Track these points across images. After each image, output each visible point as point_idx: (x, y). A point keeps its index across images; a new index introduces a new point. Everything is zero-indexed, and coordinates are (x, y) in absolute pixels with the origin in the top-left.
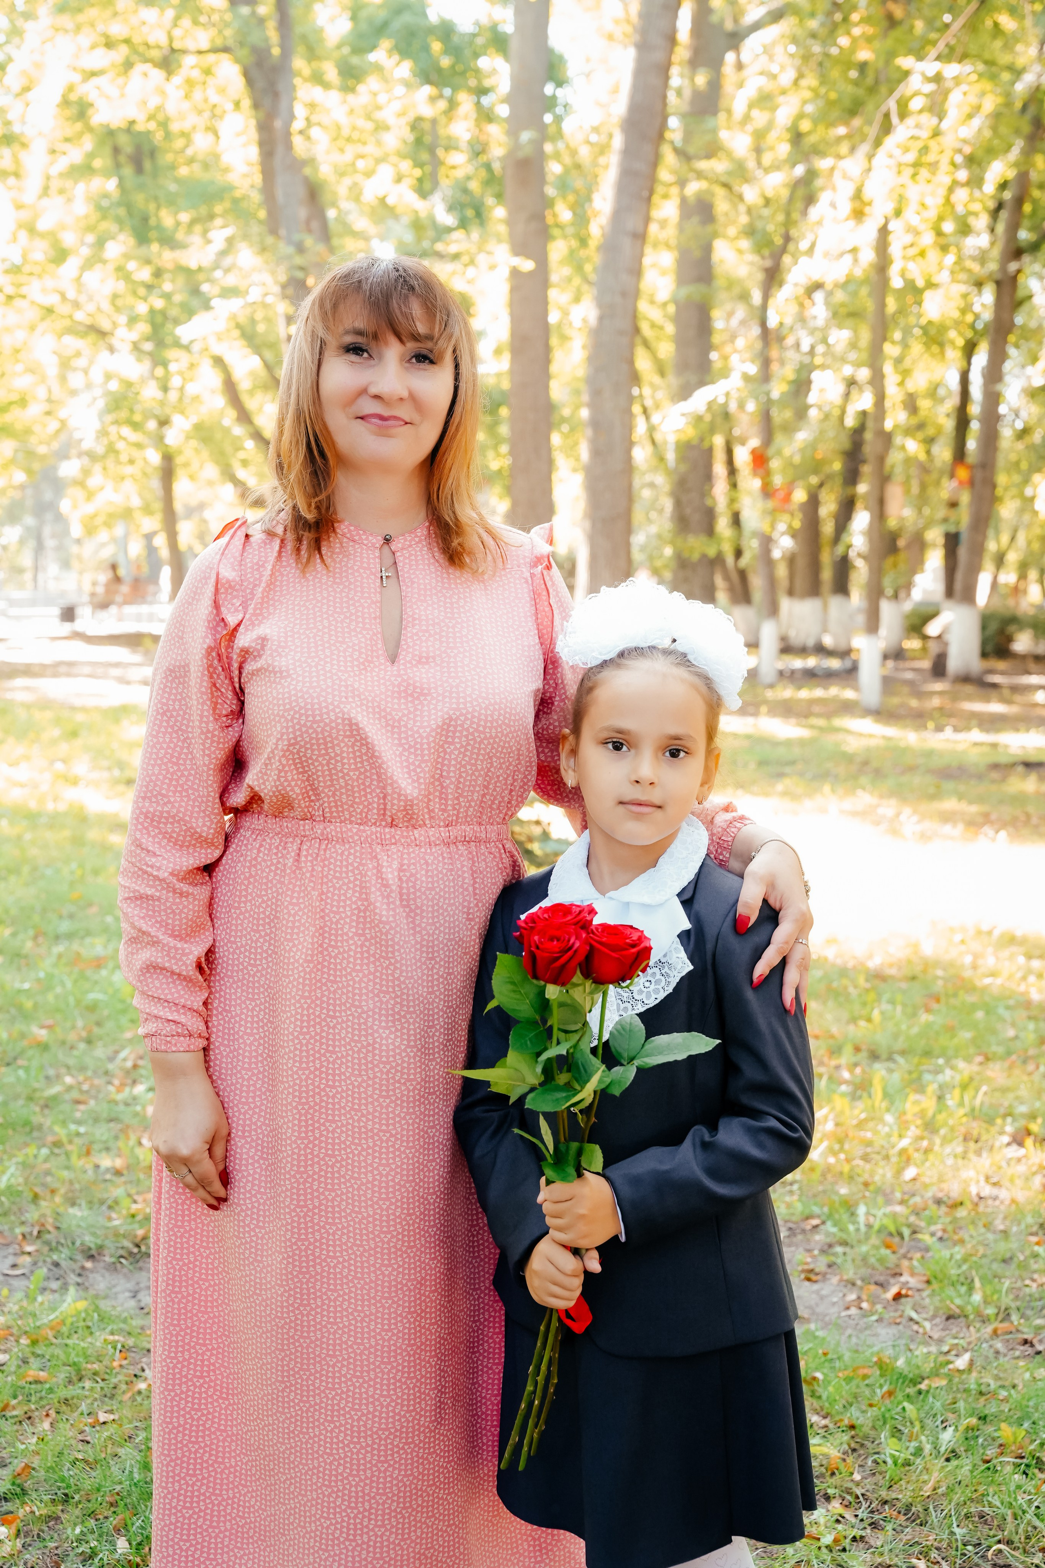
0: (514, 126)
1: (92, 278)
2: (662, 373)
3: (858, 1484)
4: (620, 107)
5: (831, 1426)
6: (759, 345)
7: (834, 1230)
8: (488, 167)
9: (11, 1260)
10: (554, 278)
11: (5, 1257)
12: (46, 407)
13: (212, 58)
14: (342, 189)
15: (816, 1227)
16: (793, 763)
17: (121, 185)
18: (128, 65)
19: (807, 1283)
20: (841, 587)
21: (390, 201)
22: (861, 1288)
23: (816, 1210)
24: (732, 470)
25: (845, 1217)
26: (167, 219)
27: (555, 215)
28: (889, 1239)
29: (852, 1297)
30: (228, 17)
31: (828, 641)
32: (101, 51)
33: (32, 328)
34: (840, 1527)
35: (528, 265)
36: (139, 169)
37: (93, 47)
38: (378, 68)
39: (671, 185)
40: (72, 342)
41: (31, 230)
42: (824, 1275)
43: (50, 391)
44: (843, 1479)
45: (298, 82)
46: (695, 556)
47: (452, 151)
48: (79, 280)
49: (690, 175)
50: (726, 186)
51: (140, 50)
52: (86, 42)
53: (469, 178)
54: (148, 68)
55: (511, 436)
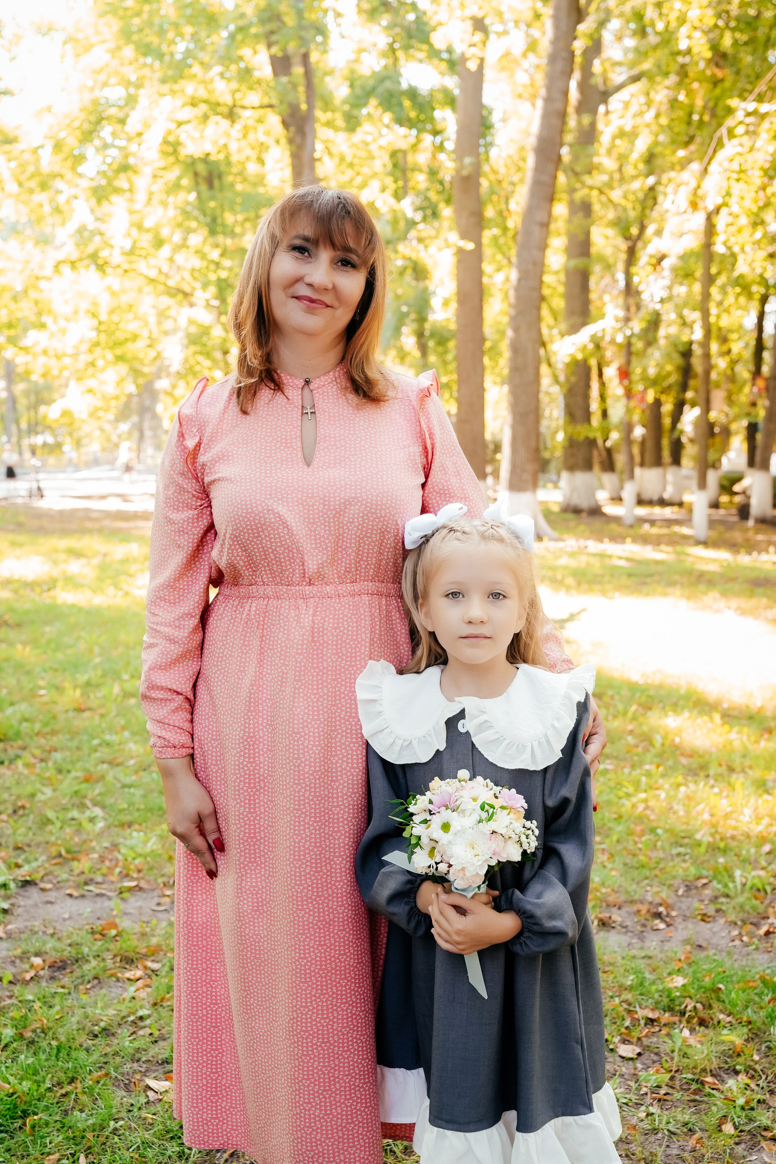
0: (459, 153)
1: (180, 258)
2: (557, 318)
3: (756, 1063)
4: (532, 141)
5: (734, 1022)
6: (623, 297)
7: (719, 886)
8: (441, 183)
9: (156, 900)
11: (152, 898)
12: (148, 342)
13: (262, 111)
15: (705, 884)
16: (651, 575)
17: (199, 197)
18: (206, 118)
19: (702, 923)
20: (676, 461)
22: (741, 927)
23: (705, 873)
24: (603, 384)
25: (726, 879)
26: (229, 218)
28: (757, 894)
29: (736, 933)
30: (274, 84)
31: (666, 496)
32: (188, 108)
33: (140, 291)
34: (748, 1092)
35: (470, 246)
36: (211, 186)
37: (183, 106)
38: (368, 117)
39: (564, 192)
40: (166, 300)
41: (140, 227)
42: (714, 917)
43: (151, 332)
44: (746, 1059)
45: (317, 126)
46: (581, 438)
47: (417, 173)
48: (171, 260)
49: (578, 185)
50: (601, 192)
51: (214, 106)
52: (179, 102)
53: (428, 189)
54: (218, 118)
55: (456, 358)
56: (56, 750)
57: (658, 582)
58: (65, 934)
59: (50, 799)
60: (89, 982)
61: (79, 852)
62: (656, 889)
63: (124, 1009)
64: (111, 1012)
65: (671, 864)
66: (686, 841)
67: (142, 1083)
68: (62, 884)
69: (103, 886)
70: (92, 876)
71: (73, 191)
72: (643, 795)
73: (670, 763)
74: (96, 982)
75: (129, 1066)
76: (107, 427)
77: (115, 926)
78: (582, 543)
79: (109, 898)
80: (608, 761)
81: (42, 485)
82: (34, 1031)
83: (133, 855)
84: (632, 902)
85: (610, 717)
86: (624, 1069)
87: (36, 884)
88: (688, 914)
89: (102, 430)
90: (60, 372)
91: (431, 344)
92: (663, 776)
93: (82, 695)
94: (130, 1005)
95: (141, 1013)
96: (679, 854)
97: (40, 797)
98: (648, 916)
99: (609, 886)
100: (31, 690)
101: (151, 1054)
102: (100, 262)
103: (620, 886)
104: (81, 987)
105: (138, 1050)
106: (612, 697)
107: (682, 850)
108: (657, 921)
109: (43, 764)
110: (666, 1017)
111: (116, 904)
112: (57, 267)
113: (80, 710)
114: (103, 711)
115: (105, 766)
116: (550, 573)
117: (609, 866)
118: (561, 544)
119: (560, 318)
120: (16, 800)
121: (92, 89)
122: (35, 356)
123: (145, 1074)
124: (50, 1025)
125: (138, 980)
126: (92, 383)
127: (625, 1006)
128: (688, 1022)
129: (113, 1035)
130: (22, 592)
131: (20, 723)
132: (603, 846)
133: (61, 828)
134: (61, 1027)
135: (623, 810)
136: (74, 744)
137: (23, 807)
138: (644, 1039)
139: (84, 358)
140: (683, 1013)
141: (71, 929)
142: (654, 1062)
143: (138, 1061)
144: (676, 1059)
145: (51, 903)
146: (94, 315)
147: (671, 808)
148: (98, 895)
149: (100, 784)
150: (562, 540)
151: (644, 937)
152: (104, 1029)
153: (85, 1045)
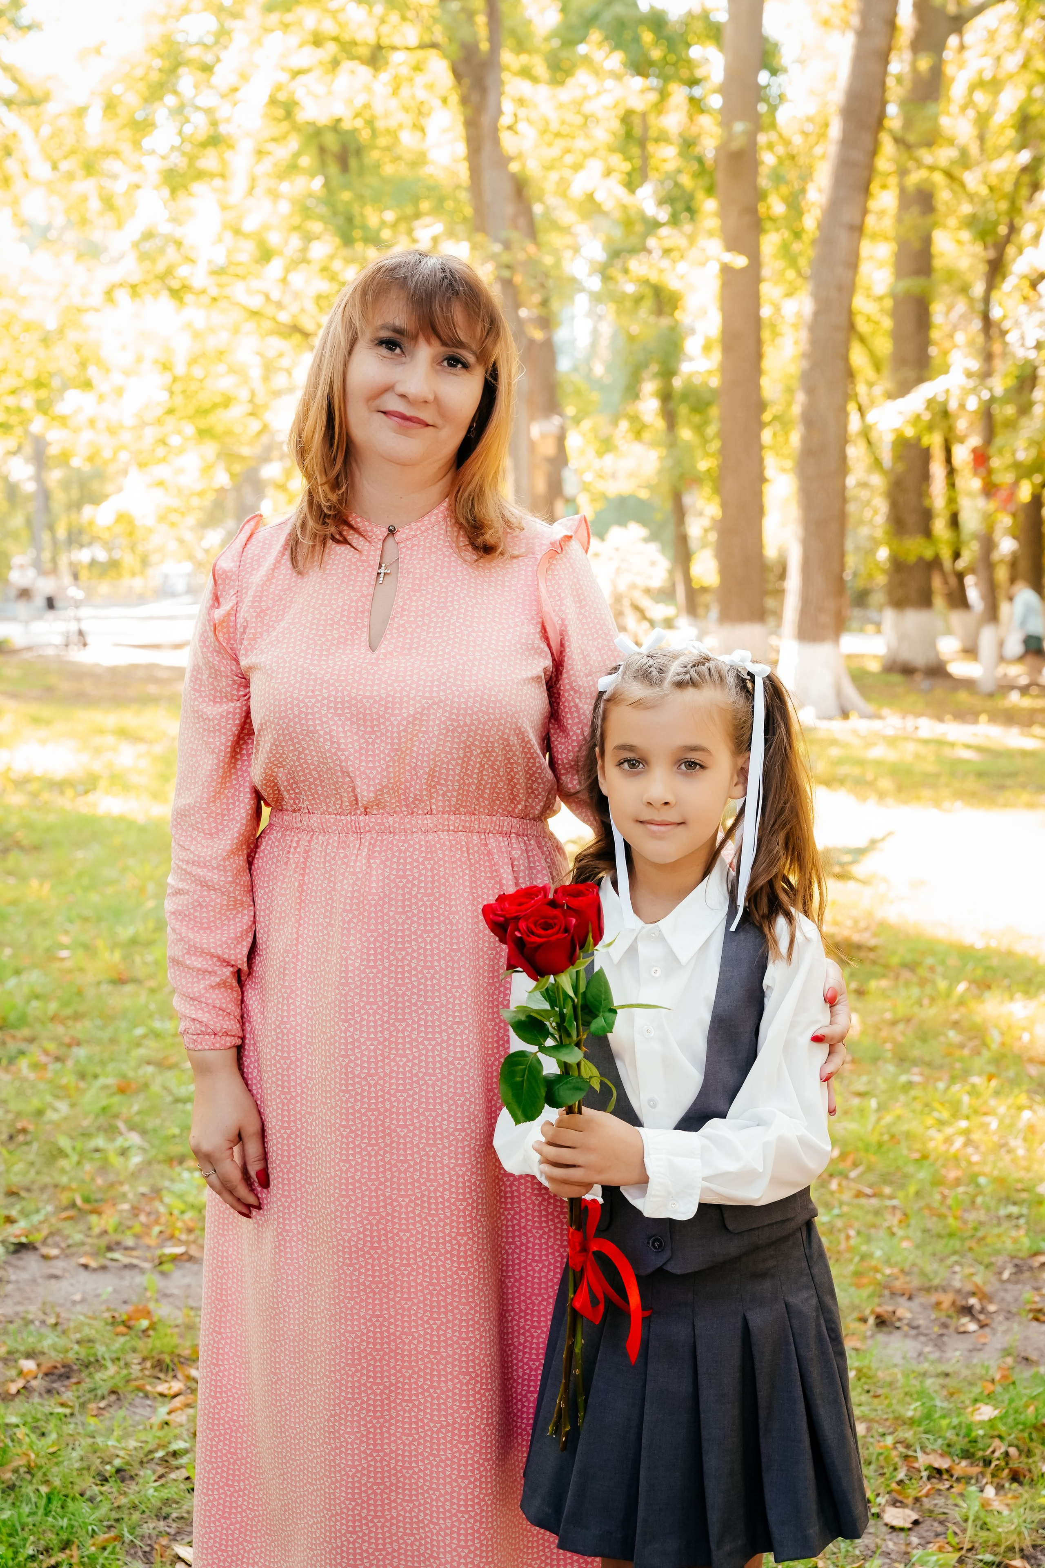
0: (727, 117)
1: (297, 279)
2: (878, 368)
4: (837, 96)
6: (980, 339)
8: (700, 160)
10: (766, 272)
12: (248, 408)
13: (421, 53)
14: (549, 183)
16: (1013, 775)
17: (327, 185)
18: (335, 63)
19: (1035, 1324)
21: (599, 197)
24: (951, 472)
26: (372, 218)
27: (769, 208)
30: (437, 12)
32: (309, 50)
33: (236, 331)
35: (740, 261)
36: (344, 166)
37: (301, 45)
38: (587, 60)
39: (889, 174)
40: (276, 344)
41: (237, 232)
43: (253, 394)
45: (505, 76)
46: (912, 558)
47: (662, 144)
48: (284, 281)
49: (911, 164)
50: (949, 175)
51: (348, 48)
52: (293, 40)
53: (679, 171)
54: (355, 65)
55: (720, 434)
56: (78, 1044)
57: (1024, 787)
58: (72, 1325)
59: (66, 1119)
60: (103, 1398)
61: (102, 1200)
62: (968, 1270)
63: (151, 1438)
64: (132, 1443)
65: (996, 1231)
66: (1024, 1195)
67: (168, 1552)
68: (73, 1250)
69: (135, 1253)
70: (118, 1237)
71: (135, 178)
72: (963, 1124)
73: (1011, 1073)
74: (113, 1398)
75: (151, 1525)
76: (189, 536)
77: (148, 1314)
78: (910, 722)
79: (142, 1271)
80: (916, 1070)
81: (84, 627)
82: (16, 1471)
83: (182, 1207)
84: (928, 1290)
85: (926, 1002)
86: (891, 1545)
87: (35, 1249)
88: (1014, 1310)
89: (181, 541)
90: (115, 454)
91: (683, 410)
92: (997, 1093)
93: (124, 958)
94: (160, 1434)
95: (174, 1447)
96: (1009, 1217)
97: (50, 1115)
98: (951, 1312)
99: (896, 1263)
100: (48, 950)
101: (185, 1508)
102: (175, 284)
103: (914, 1265)
104: (92, 1406)
105: (166, 1502)
106: (932, 969)
107: (1014, 1210)
108: (965, 1320)
109: (58, 1066)
110: (963, 1467)
111: (150, 1280)
112: (109, 294)
113: (120, 981)
114: (152, 984)
115: (150, 1069)
116: (856, 771)
117: (900, 1233)
118: (876, 724)
119: (886, 370)
120: (14, 1121)
121: (164, 19)
122: (76, 431)
123: (174, 1538)
124: (41, 1461)
125: (175, 1396)
126: (161, 471)
127: (901, 1448)
128: (993, 1476)
129: (132, 1478)
130: (46, 796)
131: (28, 1001)
132: (894, 1202)
133: (79, 1163)
134: (57, 1464)
135: (931, 1145)
136: (106, 1034)
137: (24, 1131)
138: (925, 1500)
139: (150, 434)
140: (987, 1462)
141: (82, 1318)
142: (937, 1535)
143: (165, 1518)
144: (970, 1531)
145: (56, 1277)
146: (166, 367)
147: (1005, 1145)
148: (126, 1266)
149: (141, 1097)
150: (879, 717)
151: (944, 1344)
152: (118, 1471)
153: (88, 1494)
